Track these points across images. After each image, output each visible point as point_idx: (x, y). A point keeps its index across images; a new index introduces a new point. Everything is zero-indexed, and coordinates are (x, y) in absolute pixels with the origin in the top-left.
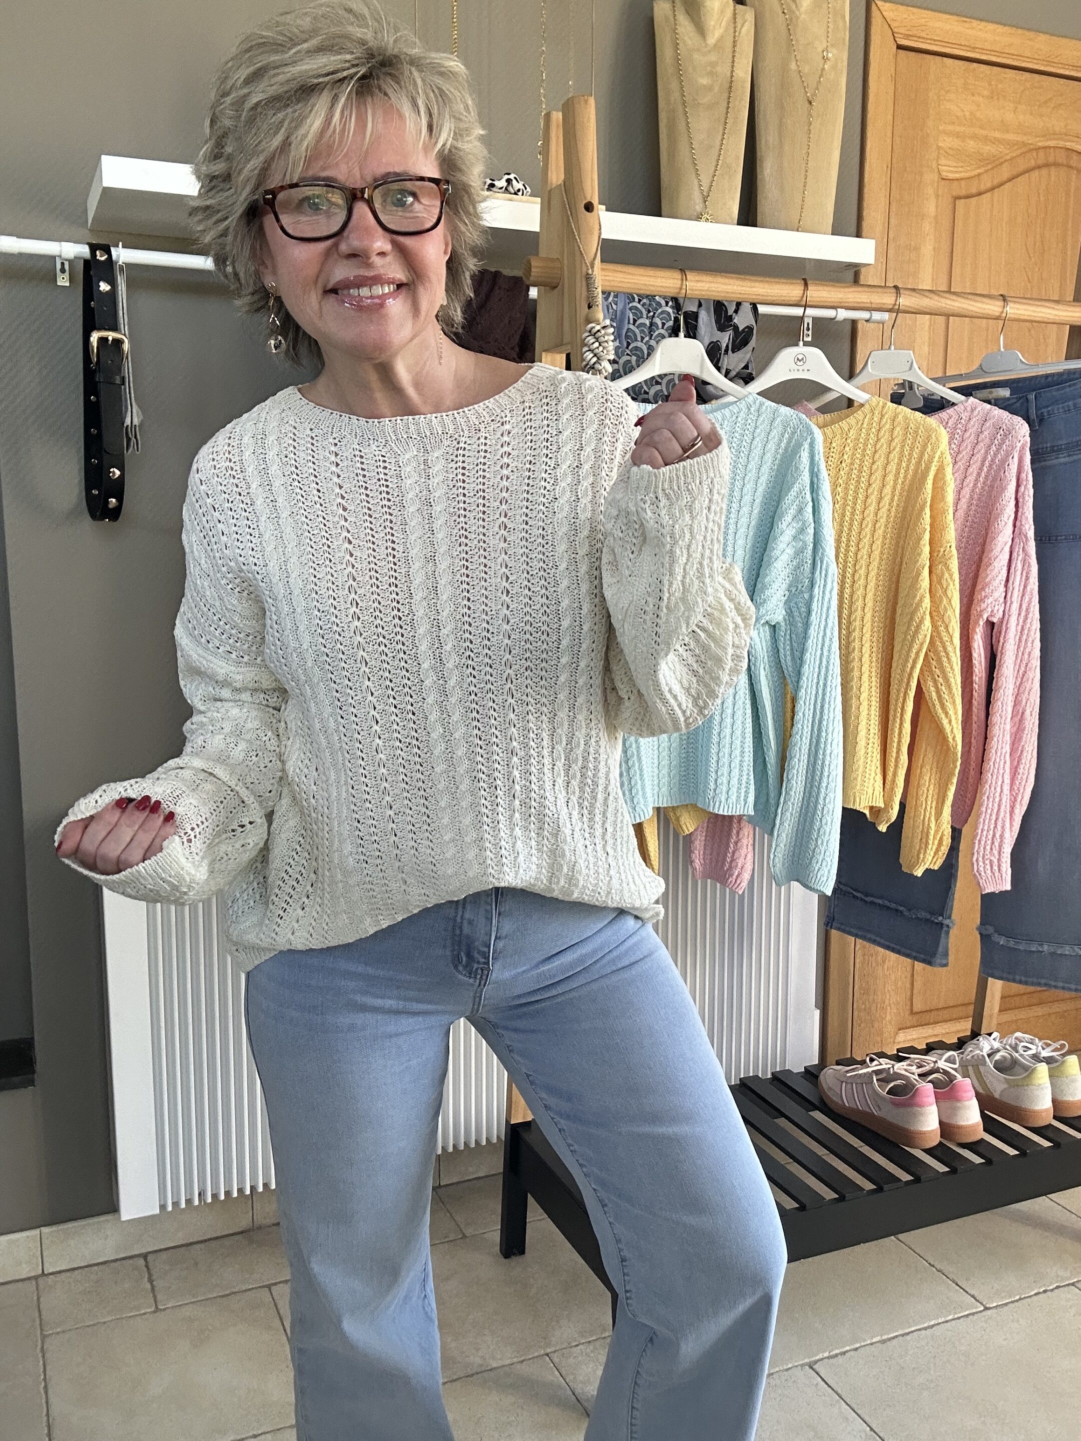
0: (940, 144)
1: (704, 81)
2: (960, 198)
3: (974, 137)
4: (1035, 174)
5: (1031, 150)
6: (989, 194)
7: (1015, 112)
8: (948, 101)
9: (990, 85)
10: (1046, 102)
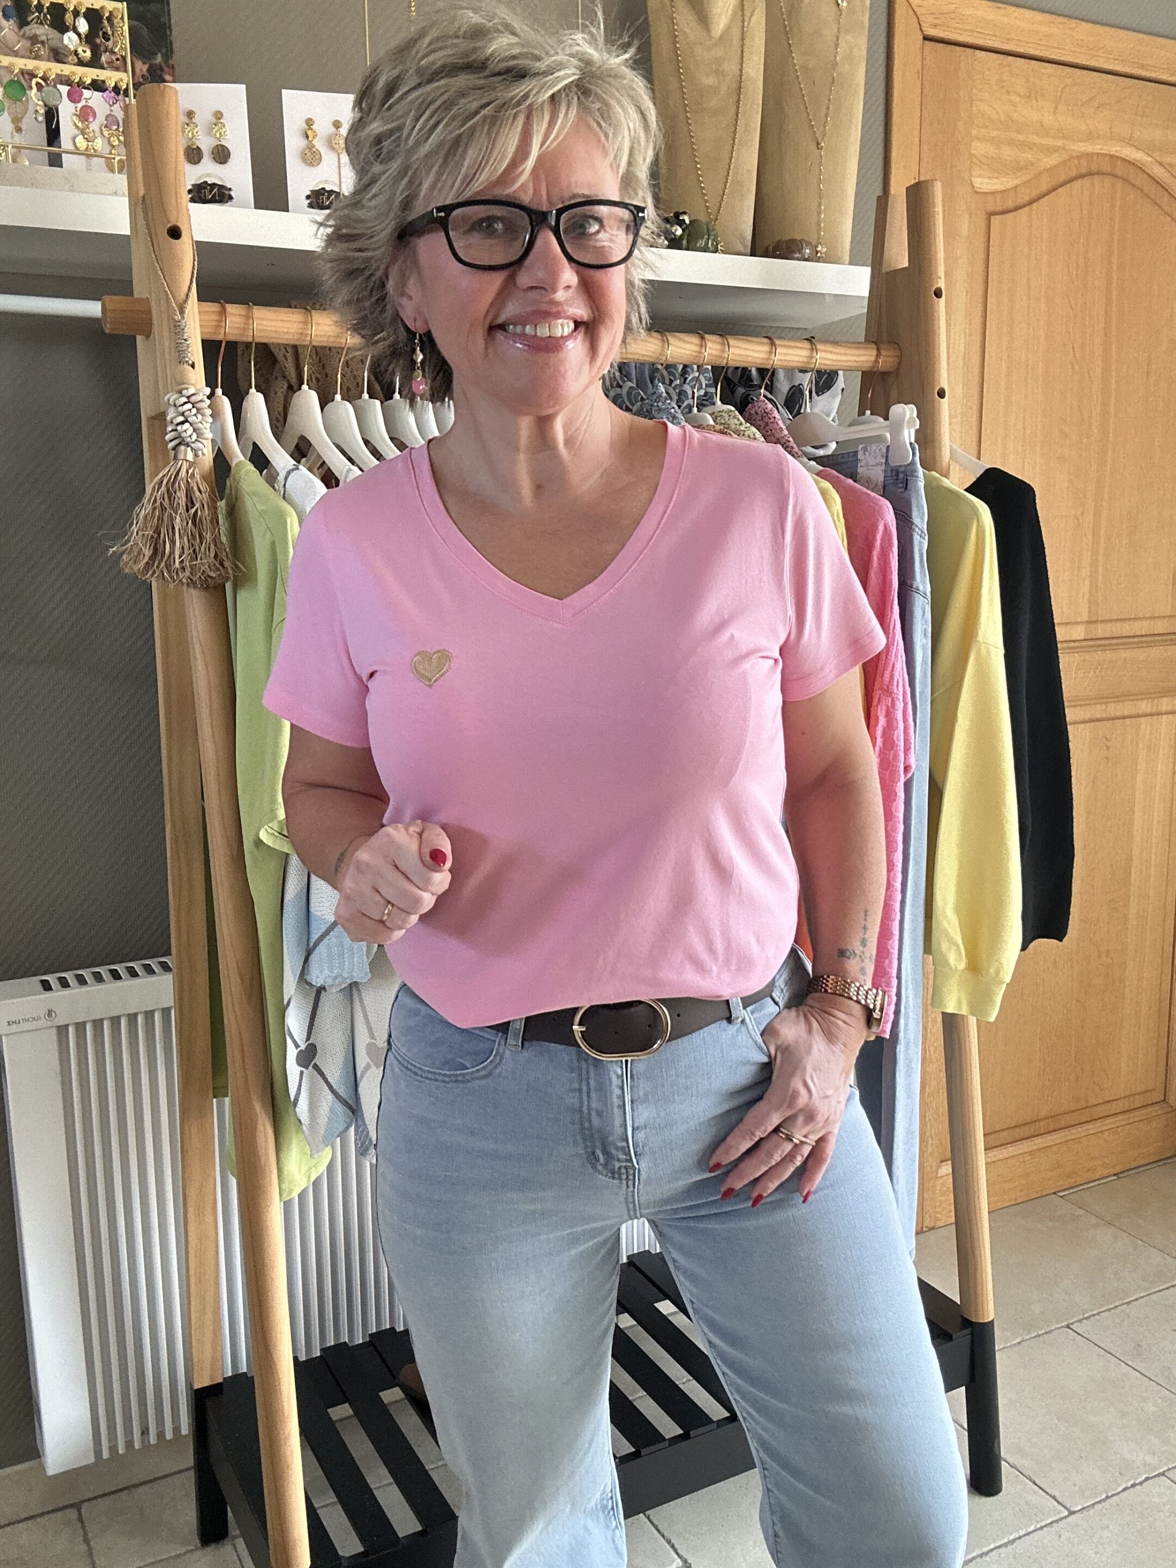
0: (973, 152)
1: (710, 81)
2: (995, 214)
3: (1011, 143)
4: (1077, 184)
5: (1072, 157)
6: (1027, 209)
7: (1054, 112)
8: (981, 100)
9: (1028, 81)
10: (1088, 101)
